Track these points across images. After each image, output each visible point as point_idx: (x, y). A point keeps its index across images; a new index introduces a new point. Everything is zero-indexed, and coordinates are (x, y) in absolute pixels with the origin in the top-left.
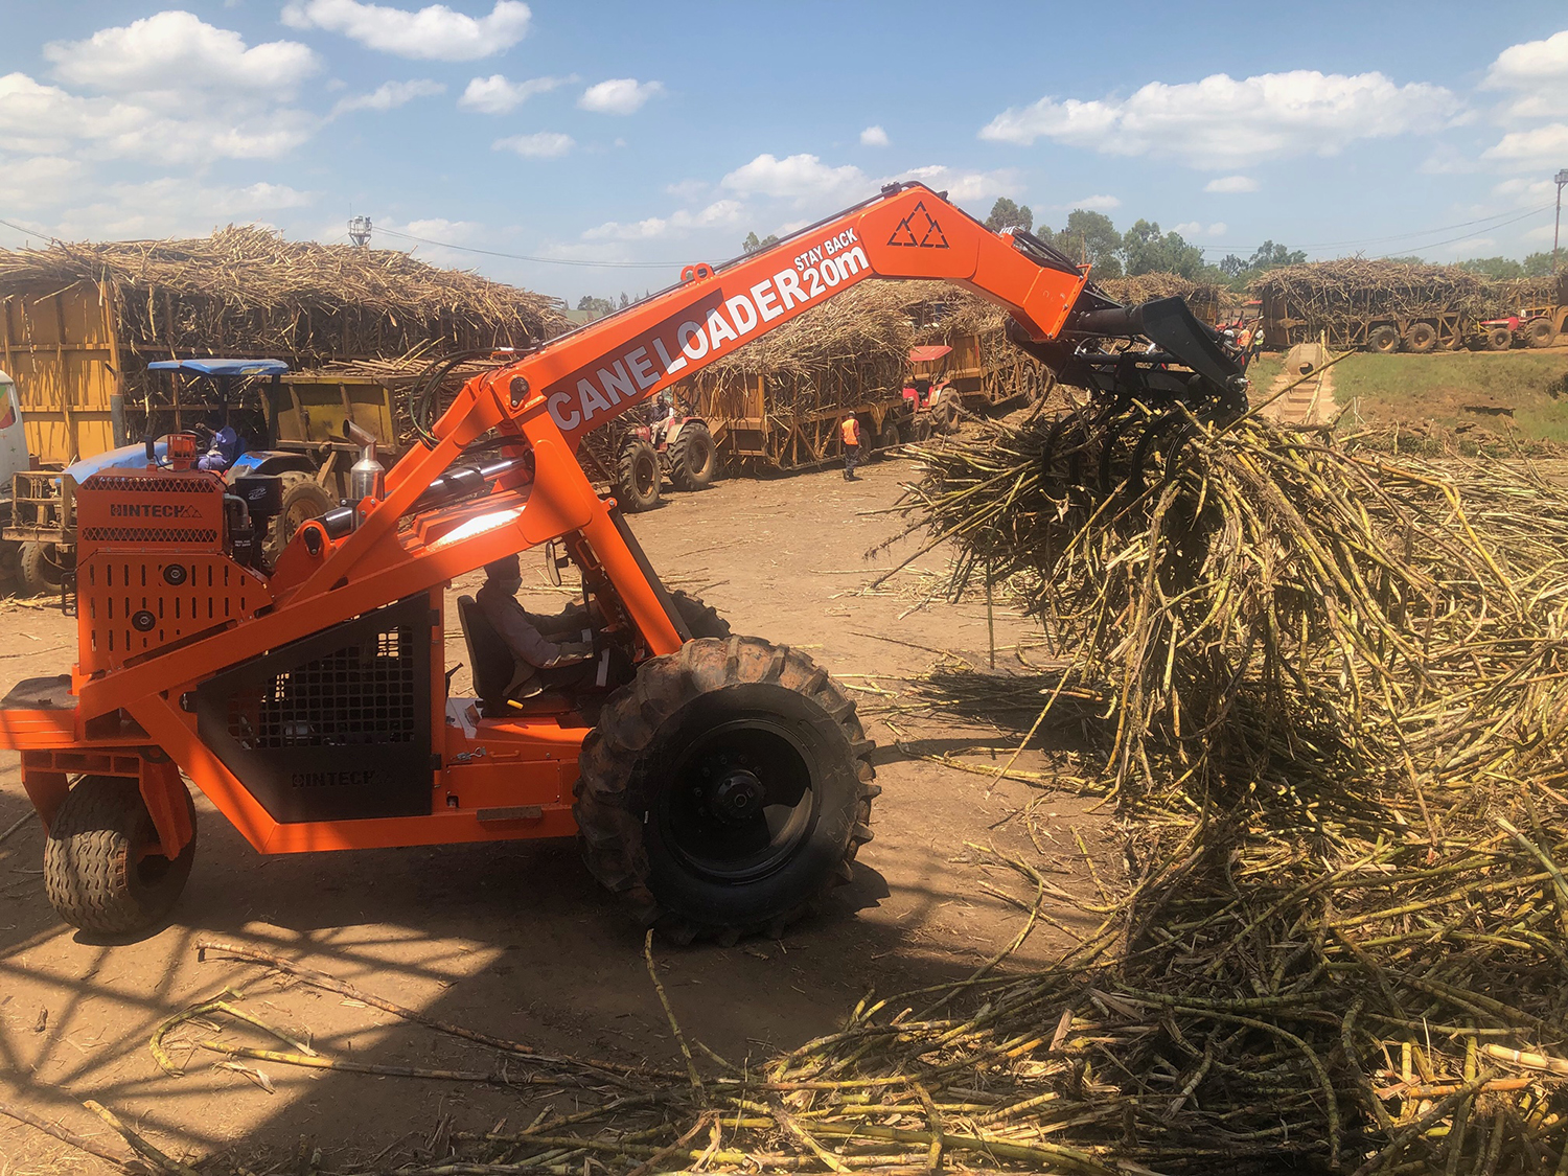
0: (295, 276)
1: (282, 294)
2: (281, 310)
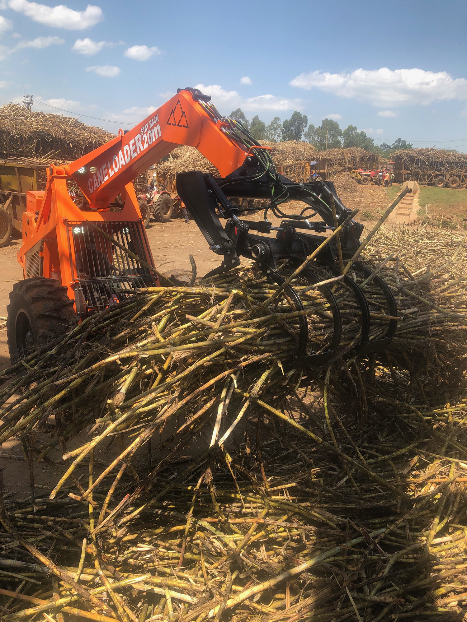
0: (36, 126)
1: (31, 132)
2: (30, 138)
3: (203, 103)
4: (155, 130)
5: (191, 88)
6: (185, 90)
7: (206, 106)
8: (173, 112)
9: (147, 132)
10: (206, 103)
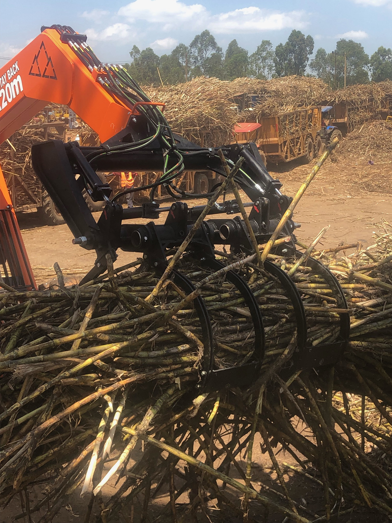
4: (15, 82)
5: (59, 26)
6: (51, 28)
8: (36, 57)
9: (5, 85)
10: (79, 44)
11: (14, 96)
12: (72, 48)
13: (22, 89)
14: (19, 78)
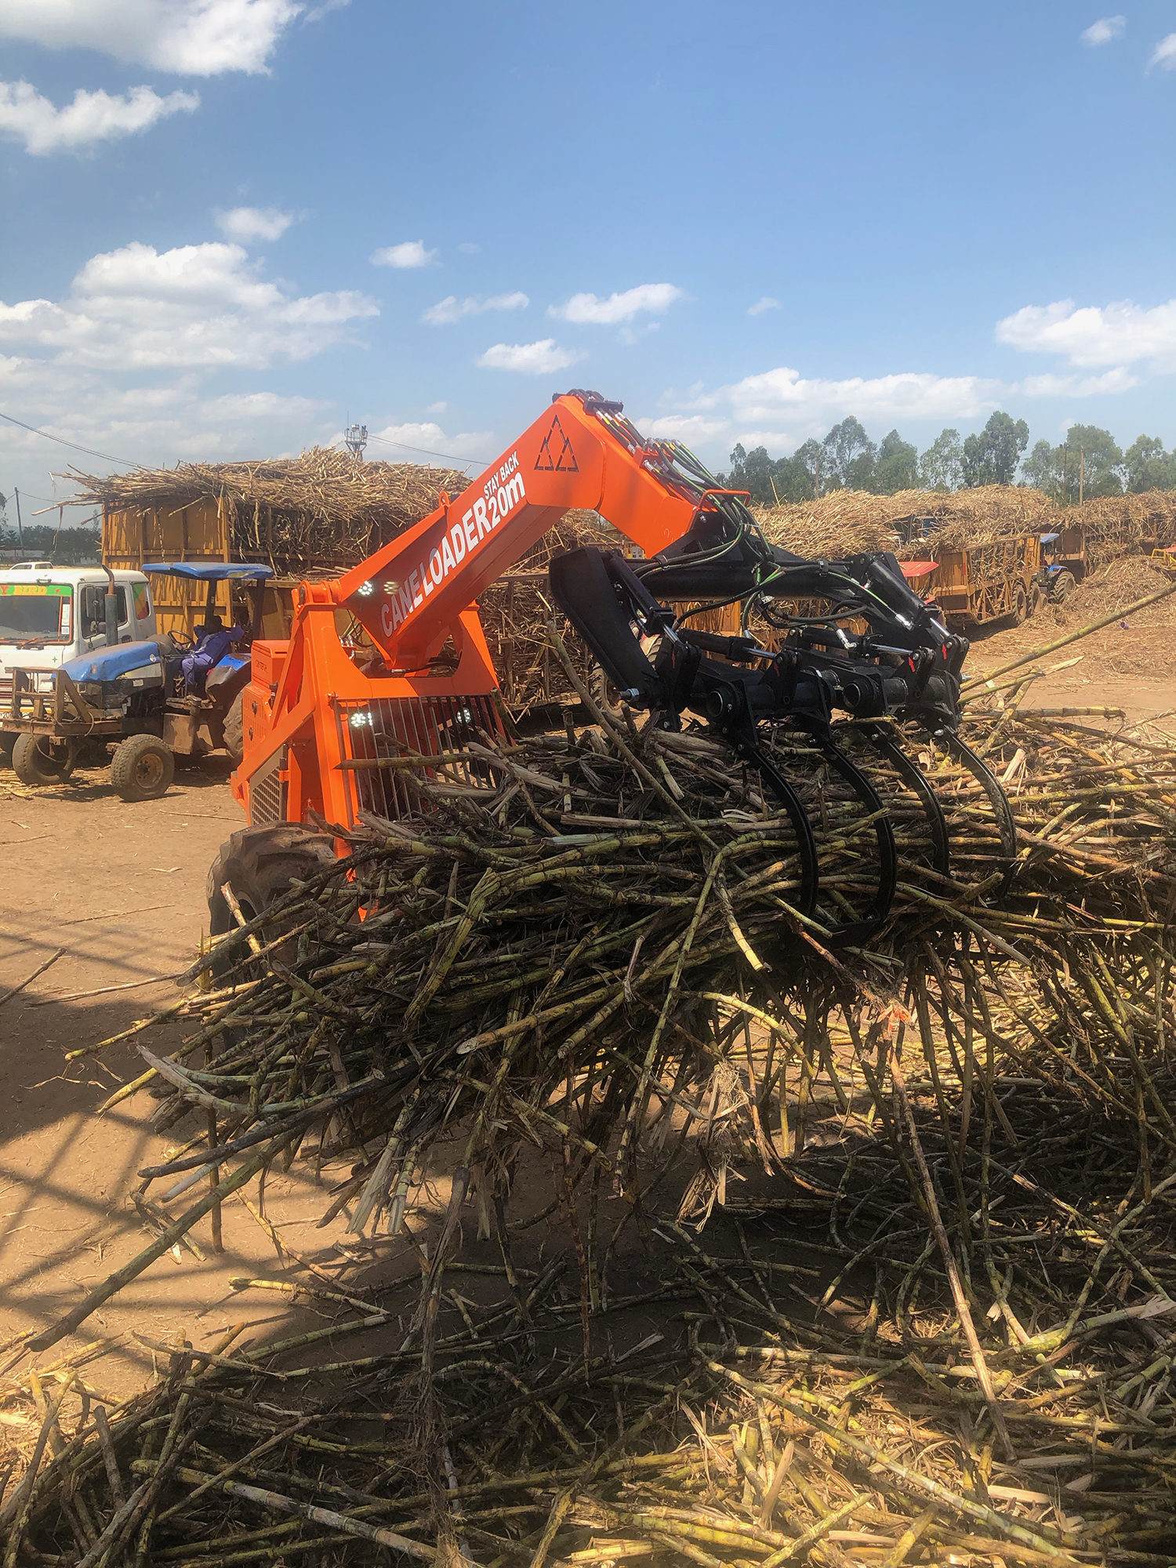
0: (370, 493)
1: (358, 508)
2: (357, 522)
3: (606, 417)
4: (513, 483)
5: (581, 391)
6: (568, 395)
7: (611, 422)
8: (546, 441)
9: (496, 491)
10: (613, 416)
11: (511, 507)
12: (602, 422)
13: (523, 494)
14: (518, 476)
